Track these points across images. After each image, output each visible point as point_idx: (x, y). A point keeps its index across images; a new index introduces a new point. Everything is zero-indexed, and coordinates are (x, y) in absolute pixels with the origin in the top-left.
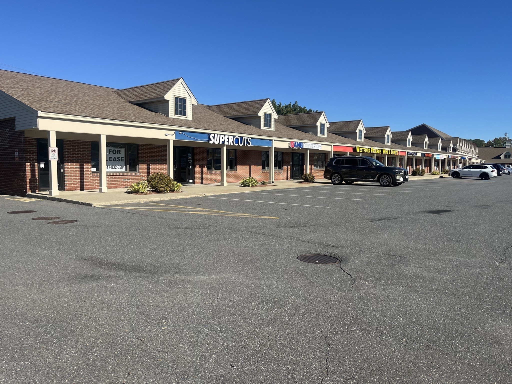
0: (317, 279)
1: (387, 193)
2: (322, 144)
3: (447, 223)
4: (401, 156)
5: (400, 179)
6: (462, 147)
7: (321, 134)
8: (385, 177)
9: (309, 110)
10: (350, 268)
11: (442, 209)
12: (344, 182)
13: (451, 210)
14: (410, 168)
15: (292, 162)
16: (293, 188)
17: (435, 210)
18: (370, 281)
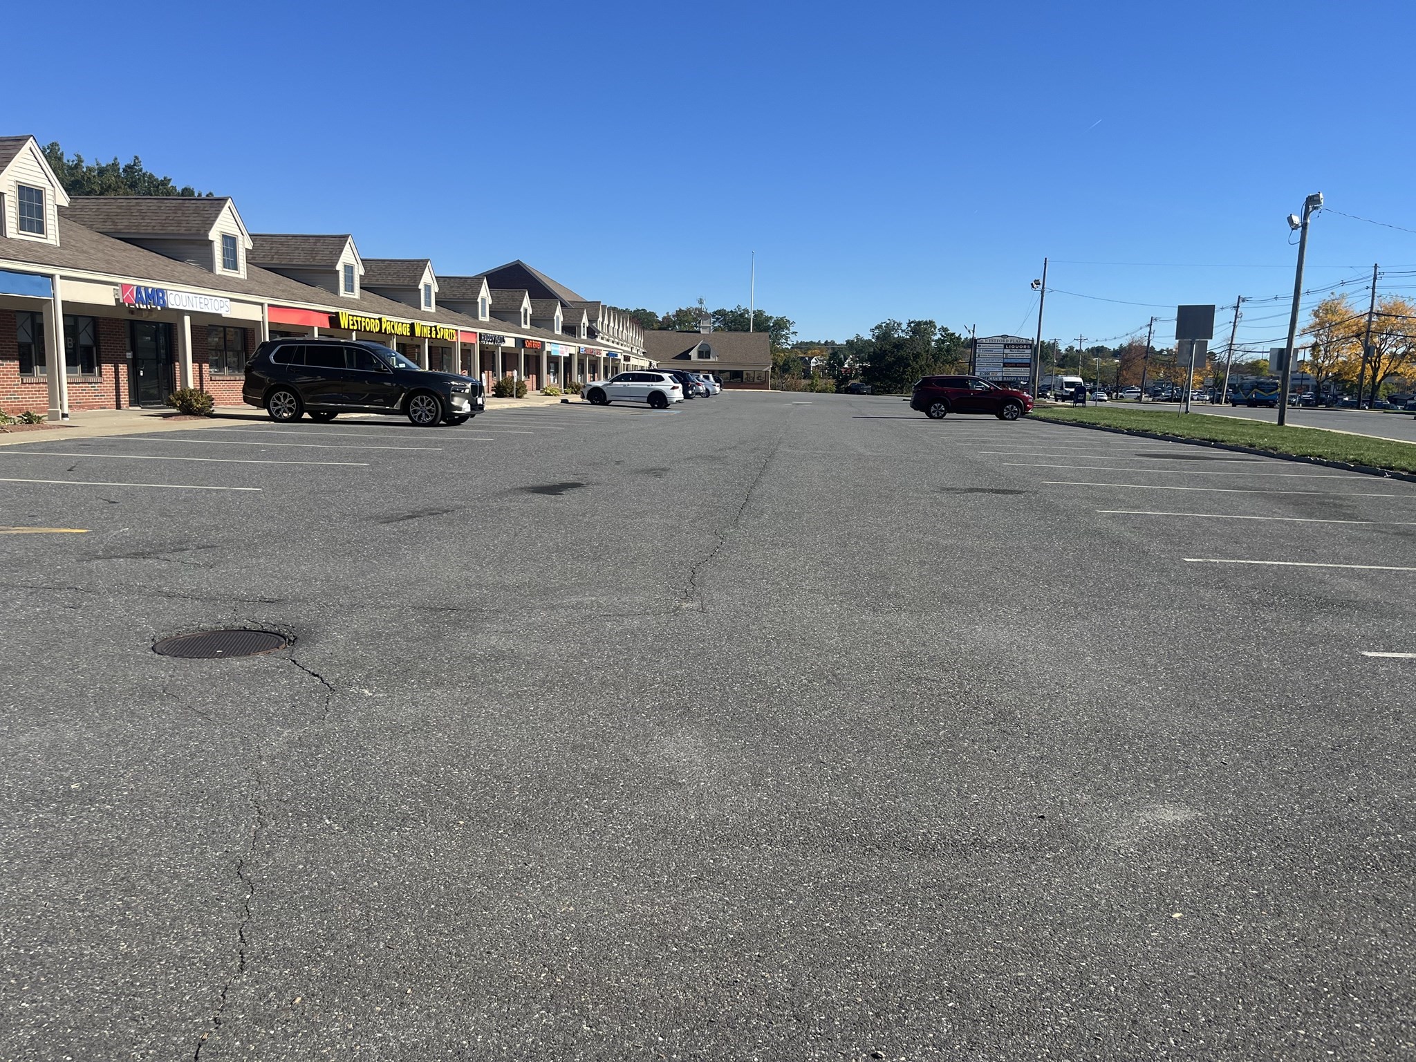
0: (216, 703)
1: (429, 443)
2: (232, 300)
3: (574, 515)
4: (463, 344)
5: (463, 407)
6: (608, 326)
7: (224, 267)
8: (422, 400)
9: (183, 190)
10: (319, 658)
11: (564, 480)
12: (306, 416)
13: (583, 483)
14: (490, 378)
15: (133, 349)
16: (140, 435)
17: (546, 484)
18: (376, 685)
